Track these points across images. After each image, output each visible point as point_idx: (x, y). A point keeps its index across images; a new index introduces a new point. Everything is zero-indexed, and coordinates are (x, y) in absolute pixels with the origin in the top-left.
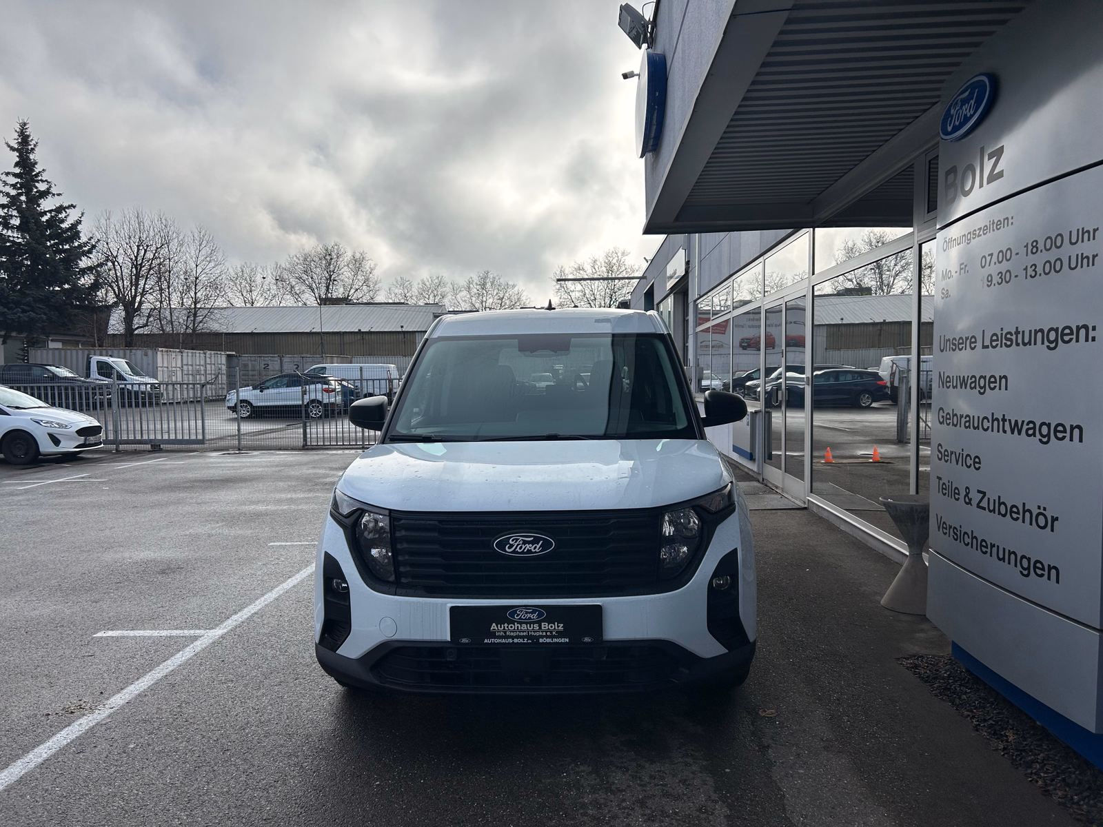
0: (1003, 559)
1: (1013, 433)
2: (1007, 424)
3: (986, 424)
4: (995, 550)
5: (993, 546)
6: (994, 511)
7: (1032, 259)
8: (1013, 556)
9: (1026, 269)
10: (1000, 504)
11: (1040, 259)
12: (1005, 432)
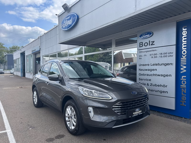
0: (157, 92)
1: (158, 76)
2: (157, 75)
3: (152, 75)
4: (155, 91)
5: (154, 90)
6: (154, 86)
7: (161, 55)
8: (158, 91)
9: (160, 56)
10: (155, 85)
11: (163, 55)
12: (156, 76)
